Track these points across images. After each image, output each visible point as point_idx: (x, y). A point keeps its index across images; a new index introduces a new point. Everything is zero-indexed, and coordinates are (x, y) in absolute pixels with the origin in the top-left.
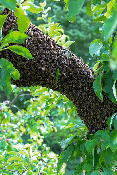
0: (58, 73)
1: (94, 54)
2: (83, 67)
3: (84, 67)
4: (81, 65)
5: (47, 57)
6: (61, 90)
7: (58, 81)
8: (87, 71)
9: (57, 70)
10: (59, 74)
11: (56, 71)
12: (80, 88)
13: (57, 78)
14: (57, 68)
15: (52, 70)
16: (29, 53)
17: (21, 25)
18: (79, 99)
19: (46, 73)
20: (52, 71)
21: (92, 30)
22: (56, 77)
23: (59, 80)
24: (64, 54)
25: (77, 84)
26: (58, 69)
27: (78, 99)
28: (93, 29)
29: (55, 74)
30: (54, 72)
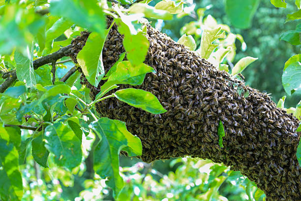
0: (222, 131)
1: (293, 91)
2: (272, 113)
3: (274, 112)
4: (269, 110)
5: (199, 100)
6: (230, 162)
7: (223, 147)
8: (281, 121)
9: (219, 124)
10: (223, 133)
11: (217, 127)
12: (270, 157)
13: (221, 141)
14: (219, 122)
15: (210, 126)
16: (156, 103)
17: (133, 50)
18: (270, 180)
19: (199, 132)
20: (209, 128)
21: (285, 40)
22: (218, 141)
23: (224, 145)
24: (233, 89)
25: (263, 150)
26: (221, 123)
27: (268, 180)
28: (286, 36)
29: (217, 133)
30: (213, 128)
